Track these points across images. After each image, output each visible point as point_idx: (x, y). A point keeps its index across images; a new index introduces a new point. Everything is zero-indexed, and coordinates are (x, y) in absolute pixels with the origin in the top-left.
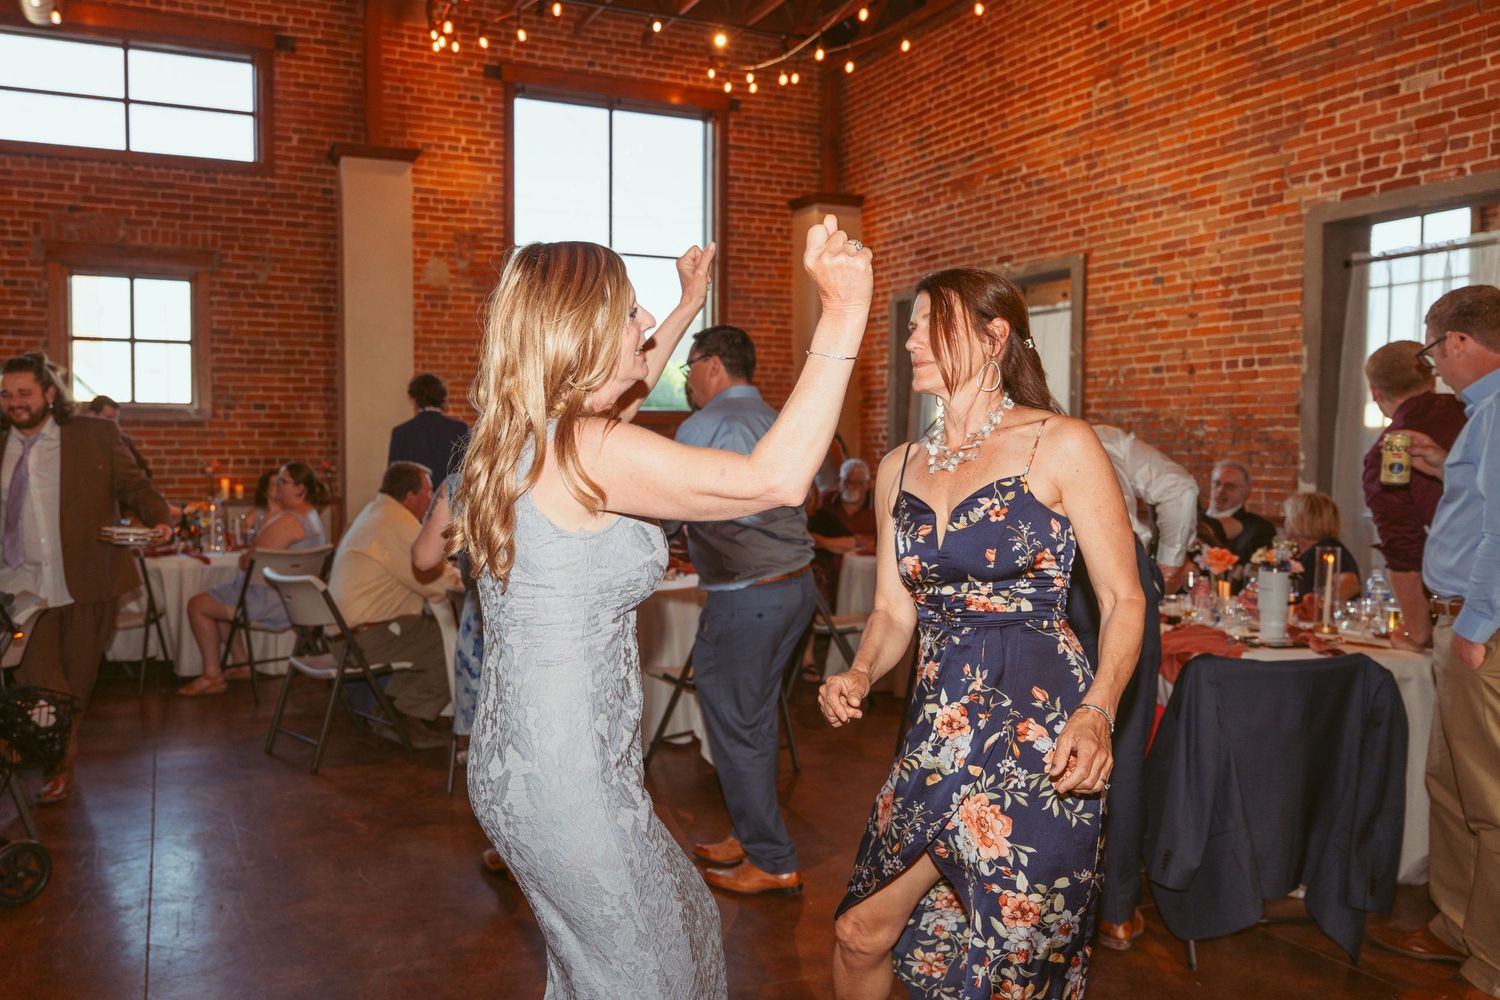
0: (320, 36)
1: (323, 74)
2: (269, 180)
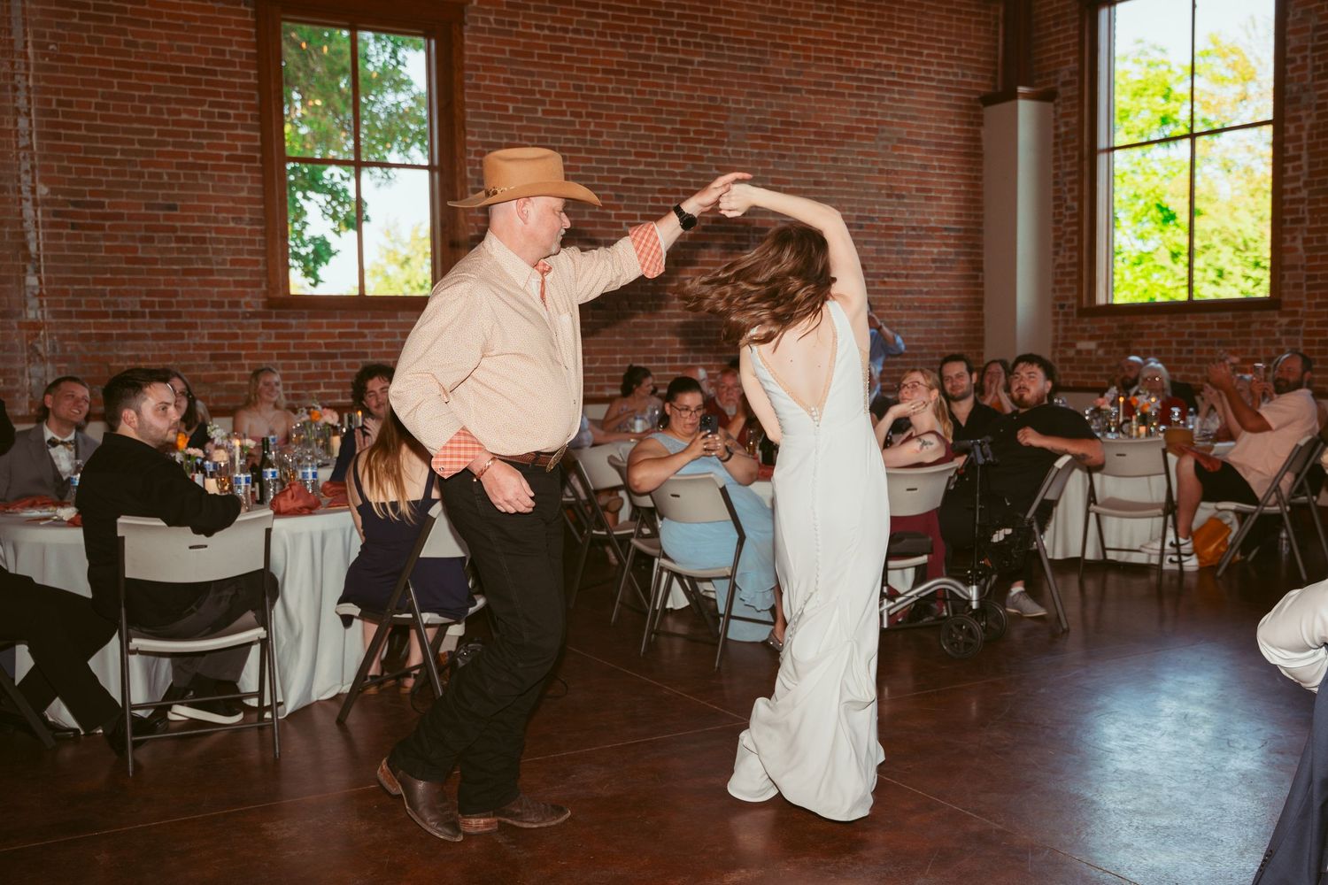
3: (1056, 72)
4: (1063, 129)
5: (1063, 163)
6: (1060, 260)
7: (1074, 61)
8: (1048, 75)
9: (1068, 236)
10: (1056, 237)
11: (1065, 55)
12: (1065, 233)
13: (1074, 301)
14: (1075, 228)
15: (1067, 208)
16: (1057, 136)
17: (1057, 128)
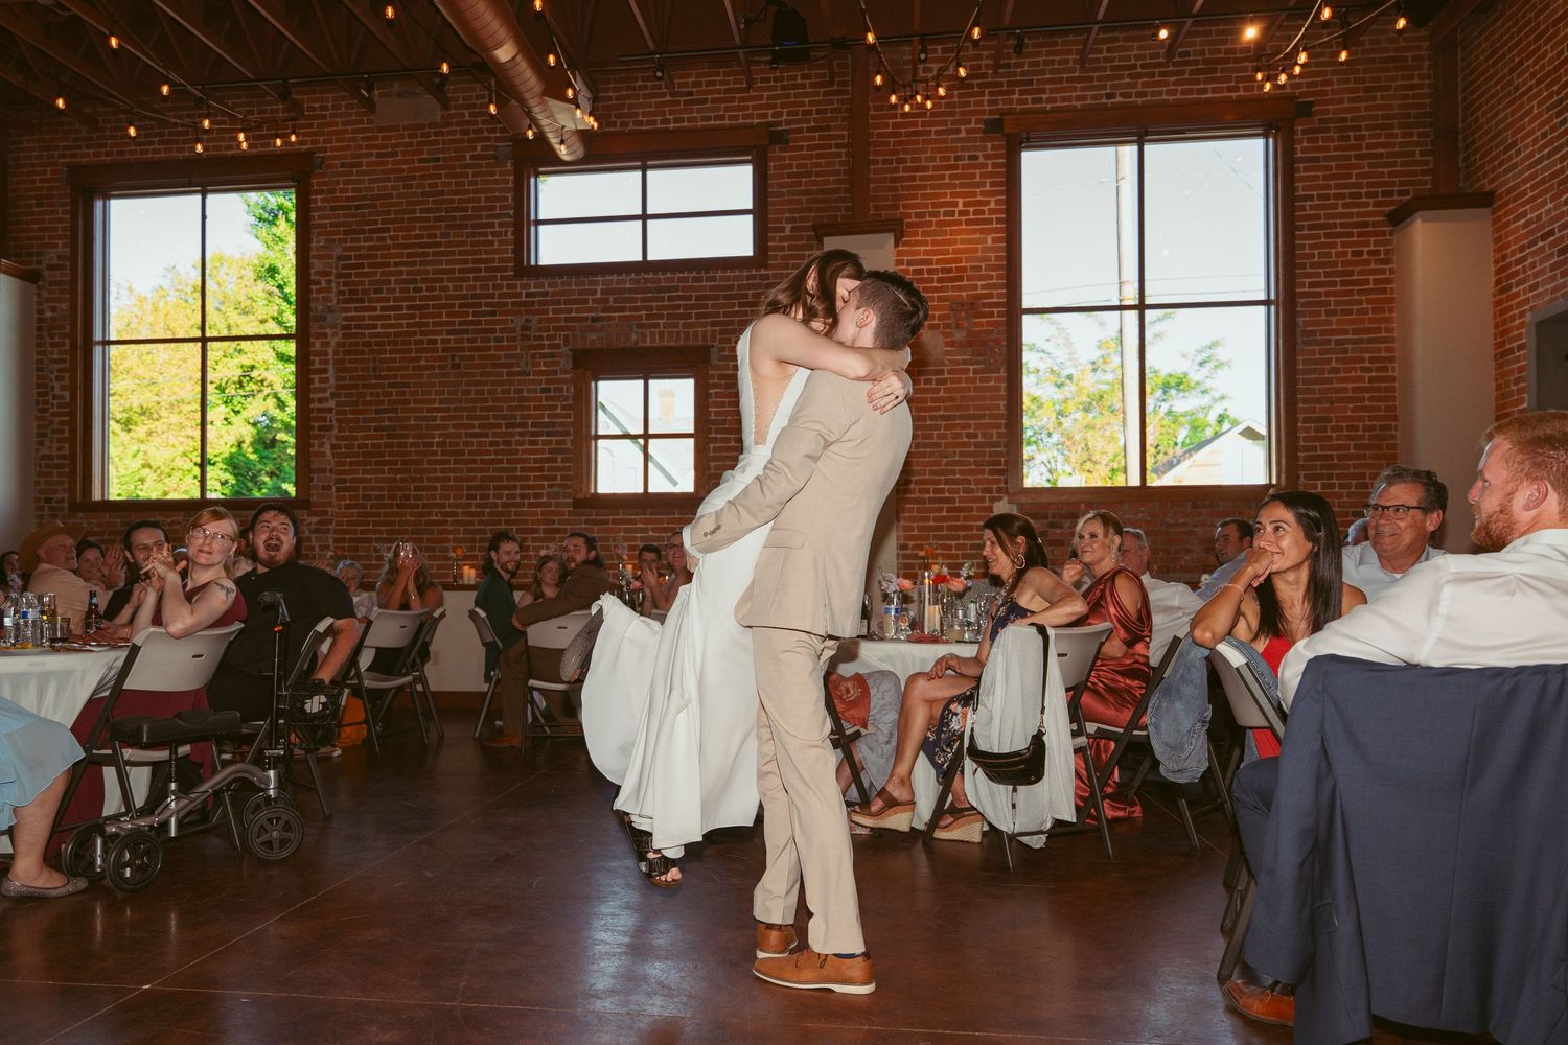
0: (813, 124)
1: (815, 161)
2: (763, 272)
3: (39, 254)
4: (48, 314)
5: (49, 348)
6: (45, 451)
7: (64, 246)
8: (29, 255)
9: (56, 426)
10: (39, 427)
11: (50, 238)
12: (52, 423)
13: (66, 495)
14: (67, 419)
15: (54, 397)
16: (40, 320)
17: (41, 312)
